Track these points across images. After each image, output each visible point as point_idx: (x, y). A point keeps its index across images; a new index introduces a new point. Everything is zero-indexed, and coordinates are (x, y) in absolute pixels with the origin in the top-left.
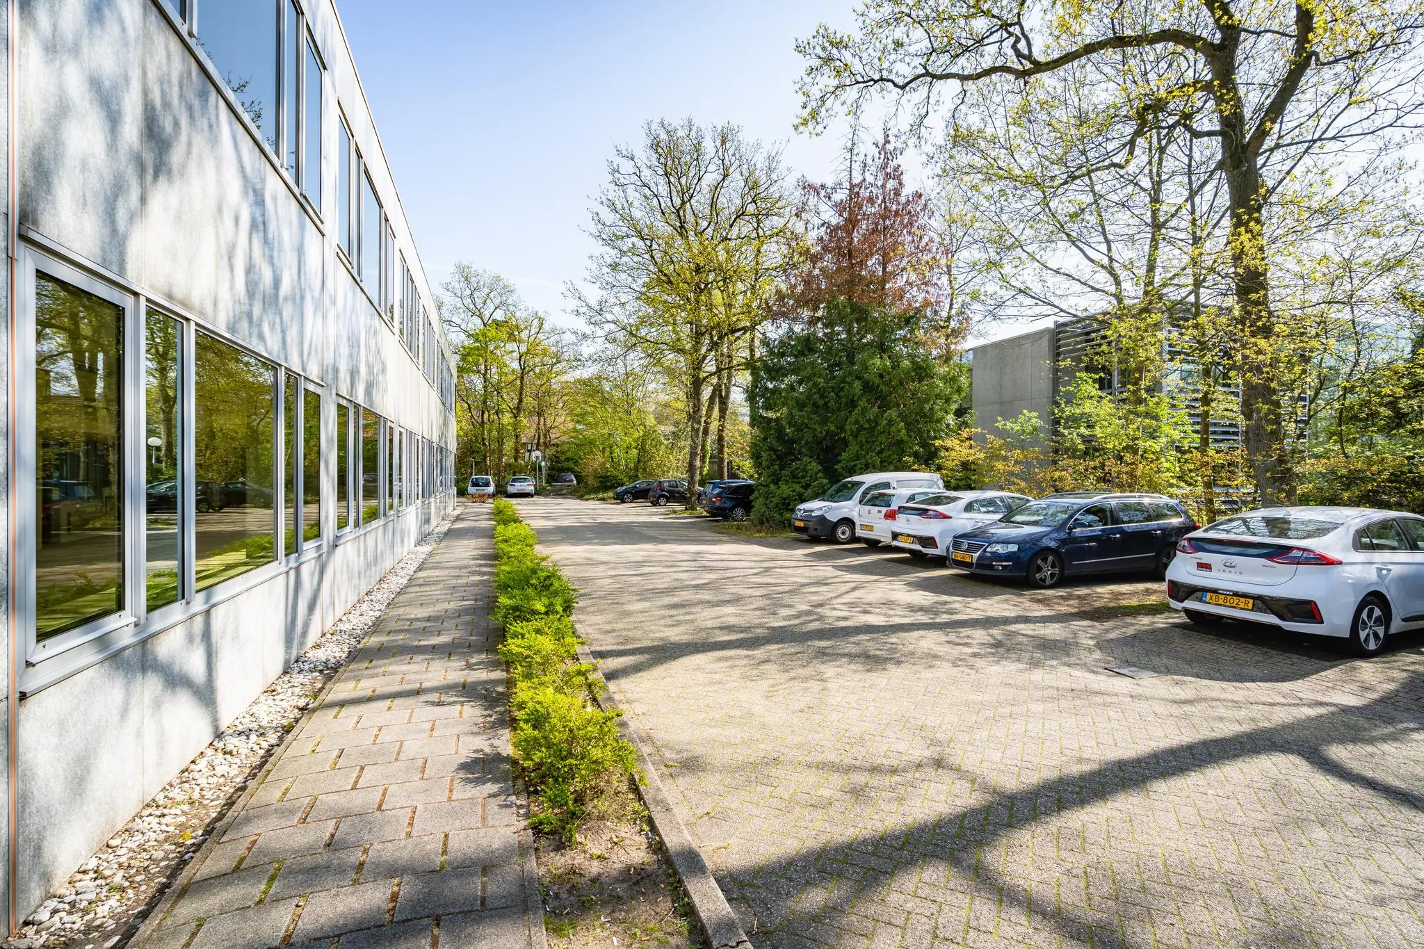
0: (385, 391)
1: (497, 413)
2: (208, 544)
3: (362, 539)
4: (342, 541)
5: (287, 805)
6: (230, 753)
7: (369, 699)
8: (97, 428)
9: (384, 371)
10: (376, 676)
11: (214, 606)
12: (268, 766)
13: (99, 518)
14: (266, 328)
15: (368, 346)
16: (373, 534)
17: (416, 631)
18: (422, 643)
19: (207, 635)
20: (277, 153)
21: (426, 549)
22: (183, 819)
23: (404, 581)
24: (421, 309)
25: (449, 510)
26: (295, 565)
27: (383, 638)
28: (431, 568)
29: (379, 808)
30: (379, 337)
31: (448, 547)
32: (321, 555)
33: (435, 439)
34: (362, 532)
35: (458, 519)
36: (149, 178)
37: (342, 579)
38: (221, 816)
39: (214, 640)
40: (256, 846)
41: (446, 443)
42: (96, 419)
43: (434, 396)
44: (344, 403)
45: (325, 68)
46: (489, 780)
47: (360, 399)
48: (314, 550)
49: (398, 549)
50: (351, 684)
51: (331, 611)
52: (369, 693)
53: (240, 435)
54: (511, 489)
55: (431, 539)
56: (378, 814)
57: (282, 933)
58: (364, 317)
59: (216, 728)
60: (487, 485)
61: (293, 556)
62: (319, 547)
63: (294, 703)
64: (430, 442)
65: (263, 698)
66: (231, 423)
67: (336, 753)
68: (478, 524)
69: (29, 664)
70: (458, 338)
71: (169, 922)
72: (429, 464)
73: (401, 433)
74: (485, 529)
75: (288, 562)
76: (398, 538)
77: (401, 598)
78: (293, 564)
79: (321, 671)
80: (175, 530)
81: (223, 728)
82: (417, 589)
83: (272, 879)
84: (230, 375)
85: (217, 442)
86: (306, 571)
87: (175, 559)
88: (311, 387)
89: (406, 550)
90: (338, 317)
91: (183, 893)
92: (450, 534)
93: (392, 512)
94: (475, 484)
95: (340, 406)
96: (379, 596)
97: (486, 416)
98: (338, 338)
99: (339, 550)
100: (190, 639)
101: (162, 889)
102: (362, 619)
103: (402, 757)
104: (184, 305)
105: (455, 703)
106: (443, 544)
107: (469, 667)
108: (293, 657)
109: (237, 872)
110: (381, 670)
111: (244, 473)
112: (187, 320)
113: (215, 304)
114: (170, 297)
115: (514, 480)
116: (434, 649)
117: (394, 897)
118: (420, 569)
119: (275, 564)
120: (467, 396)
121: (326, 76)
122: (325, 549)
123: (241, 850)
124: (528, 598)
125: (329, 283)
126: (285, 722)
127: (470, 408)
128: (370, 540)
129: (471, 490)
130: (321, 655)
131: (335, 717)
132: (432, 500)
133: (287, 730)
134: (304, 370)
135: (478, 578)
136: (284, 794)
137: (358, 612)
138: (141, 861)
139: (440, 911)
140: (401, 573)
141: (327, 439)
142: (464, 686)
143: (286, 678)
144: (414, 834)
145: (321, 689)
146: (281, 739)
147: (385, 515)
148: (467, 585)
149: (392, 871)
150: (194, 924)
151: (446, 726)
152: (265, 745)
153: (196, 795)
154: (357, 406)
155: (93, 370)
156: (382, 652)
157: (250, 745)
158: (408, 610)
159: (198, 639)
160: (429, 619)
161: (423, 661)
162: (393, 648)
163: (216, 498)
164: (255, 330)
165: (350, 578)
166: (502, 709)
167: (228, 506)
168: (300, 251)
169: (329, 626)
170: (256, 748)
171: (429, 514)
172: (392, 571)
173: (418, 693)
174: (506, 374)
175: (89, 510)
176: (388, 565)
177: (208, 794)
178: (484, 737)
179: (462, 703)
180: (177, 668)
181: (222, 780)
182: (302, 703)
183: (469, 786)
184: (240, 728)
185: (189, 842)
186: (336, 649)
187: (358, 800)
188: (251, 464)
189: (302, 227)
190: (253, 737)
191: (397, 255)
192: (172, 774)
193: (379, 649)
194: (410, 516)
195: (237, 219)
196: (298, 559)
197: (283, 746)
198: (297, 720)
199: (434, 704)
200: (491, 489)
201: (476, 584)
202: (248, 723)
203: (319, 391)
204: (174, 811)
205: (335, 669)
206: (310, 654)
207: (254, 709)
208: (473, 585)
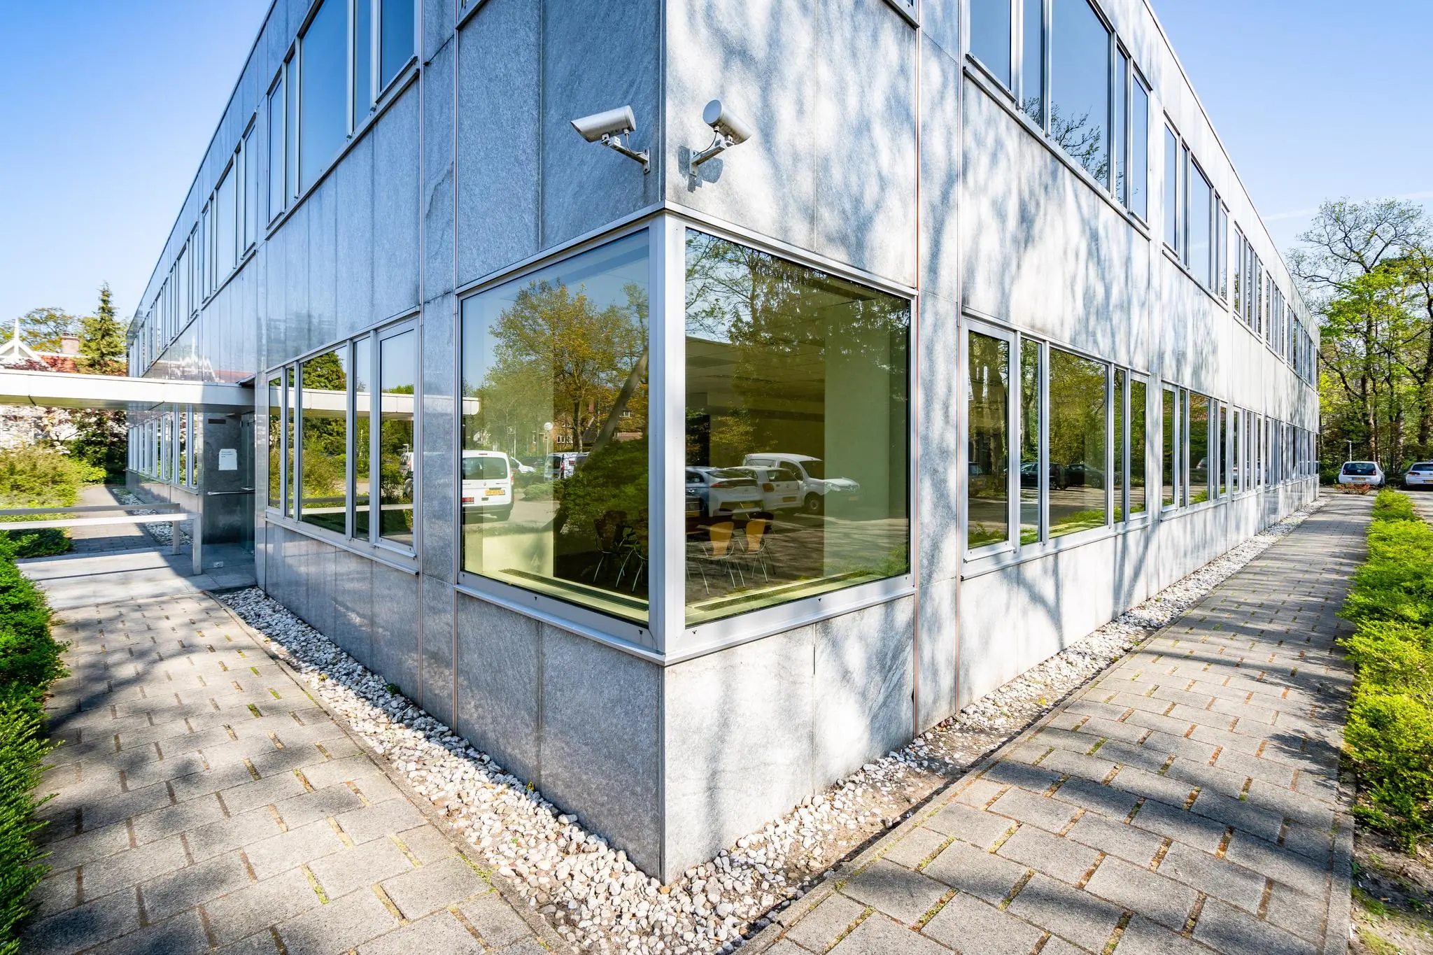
0: (1216, 371)
1: (1387, 380)
2: (1059, 514)
3: (1188, 518)
4: (1166, 517)
5: (1109, 706)
6: (1071, 663)
7: (1186, 658)
8: (983, 423)
9: (1214, 351)
10: (1196, 641)
11: (1060, 551)
12: (1098, 678)
13: (984, 489)
14: (1099, 336)
15: (1196, 327)
16: (1202, 514)
17: (1244, 613)
18: (1249, 625)
19: (1055, 572)
20: (1108, 188)
21: (1268, 539)
22: (1041, 693)
23: (1238, 567)
24: (1264, 275)
25: (1308, 499)
26: (1122, 532)
27: (1206, 613)
28: (1272, 559)
29: (1187, 736)
30: (1209, 319)
31: (1298, 540)
32: (1146, 527)
33: (1285, 417)
34: (1188, 511)
35: (1319, 511)
36: (1022, 249)
37: (1167, 554)
38: (1064, 698)
39: (1060, 576)
40: (1087, 723)
41: (1302, 421)
42: (982, 417)
43: (1284, 371)
44: (1170, 388)
45: (1150, 89)
46: (1308, 759)
47: (1187, 382)
48: (1139, 521)
49: (1232, 536)
50: (1171, 642)
51: (1155, 581)
52: (1187, 653)
53: (1081, 424)
54: (1410, 479)
55: (1277, 529)
56: (1185, 739)
57: (1104, 777)
58: (1192, 300)
59: (1062, 644)
60: (1371, 472)
61: (1121, 524)
62: (1144, 519)
63: (1120, 645)
64: (1277, 422)
65: (1096, 634)
66: (1075, 413)
67: (1151, 687)
68: (1348, 519)
69: (965, 561)
70: (1325, 294)
71: (1033, 740)
72: (1275, 446)
73: (1236, 414)
74: (1358, 525)
75: (1116, 529)
76: (1232, 524)
77: (1230, 582)
78: (1120, 531)
79: (1144, 627)
80: (1036, 502)
81: (1066, 646)
82: (1251, 576)
83: (1098, 745)
84: (1073, 372)
85: (1063, 431)
86: (1131, 538)
87: (1036, 524)
88: (1137, 378)
89: (1242, 538)
90: (1163, 309)
91: (1041, 730)
92: (1303, 527)
93: (1224, 495)
94: (1350, 471)
95: (1166, 392)
96: (1207, 577)
97: (1369, 385)
98: (1163, 331)
99: (1164, 526)
100: (1045, 571)
101: (1029, 725)
102: (1187, 593)
103: (1213, 708)
104: (1043, 331)
105: (1280, 684)
106: (1292, 536)
107: (1303, 658)
108: (1120, 611)
109: (1075, 732)
110: (1202, 638)
111: (1083, 457)
112: (1044, 341)
113: (1062, 325)
114: (1033, 327)
115: (1417, 467)
116: (1262, 634)
117: (1193, 797)
118: (1258, 558)
119: (1105, 527)
120: (1339, 363)
121: (1152, 96)
122: (1149, 522)
123: (1078, 721)
124: (1395, 601)
125: (1155, 282)
126: (1112, 656)
127: (1343, 377)
128: (1199, 520)
129: (1343, 478)
130: (1145, 615)
131: (1154, 662)
132: (1280, 486)
133: (1113, 661)
134: (1130, 363)
135: (1335, 576)
136: (1109, 699)
137: (1183, 587)
138: (1017, 705)
139: (1234, 825)
140: (1234, 558)
141: (1152, 423)
142: (1293, 674)
143: (1115, 625)
144: (1218, 764)
145: (1143, 640)
146: (1108, 666)
147: (1215, 497)
148: (1317, 581)
149: (1192, 780)
150: (1048, 748)
151: (1265, 701)
152: (1097, 667)
153: (1049, 682)
154: (1183, 391)
155: (981, 379)
156: (1203, 624)
157: (1085, 663)
158: (1236, 593)
159: (1050, 573)
160: (1261, 606)
161: (1247, 640)
162: (1215, 623)
163: (1062, 478)
164: (1091, 339)
165: (1176, 555)
166: (1340, 707)
167: (1071, 485)
168: (1128, 261)
169: (1153, 593)
170: (1090, 666)
171: (1276, 503)
172: (1225, 556)
173: (1238, 665)
174: (1405, 328)
175: (979, 483)
176: (1220, 548)
177: (1057, 684)
178: (1310, 723)
179: (1287, 687)
180: (1037, 589)
181: (1065, 679)
182: (1127, 646)
183: (1282, 755)
184: (1078, 649)
185: (1045, 707)
186: (1159, 613)
187: (1167, 724)
188: (1089, 448)
189: (1129, 241)
190: (1088, 658)
191: (1232, 227)
192: (1034, 664)
193: (1201, 621)
194: (1250, 504)
195: (1077, 256)
196: (1125, 526)
197: (1109, 669)
198: (1121, 657)
199: (1253, 678)
200: (1378, 477)
201: (1332, 583)
202: (1083, 648)
203: (1144, 380)
204: (1035, 685)
205: (1157, 628)
206: (1136, 612)
207: (1088, 640)
208: (1325, 583)
